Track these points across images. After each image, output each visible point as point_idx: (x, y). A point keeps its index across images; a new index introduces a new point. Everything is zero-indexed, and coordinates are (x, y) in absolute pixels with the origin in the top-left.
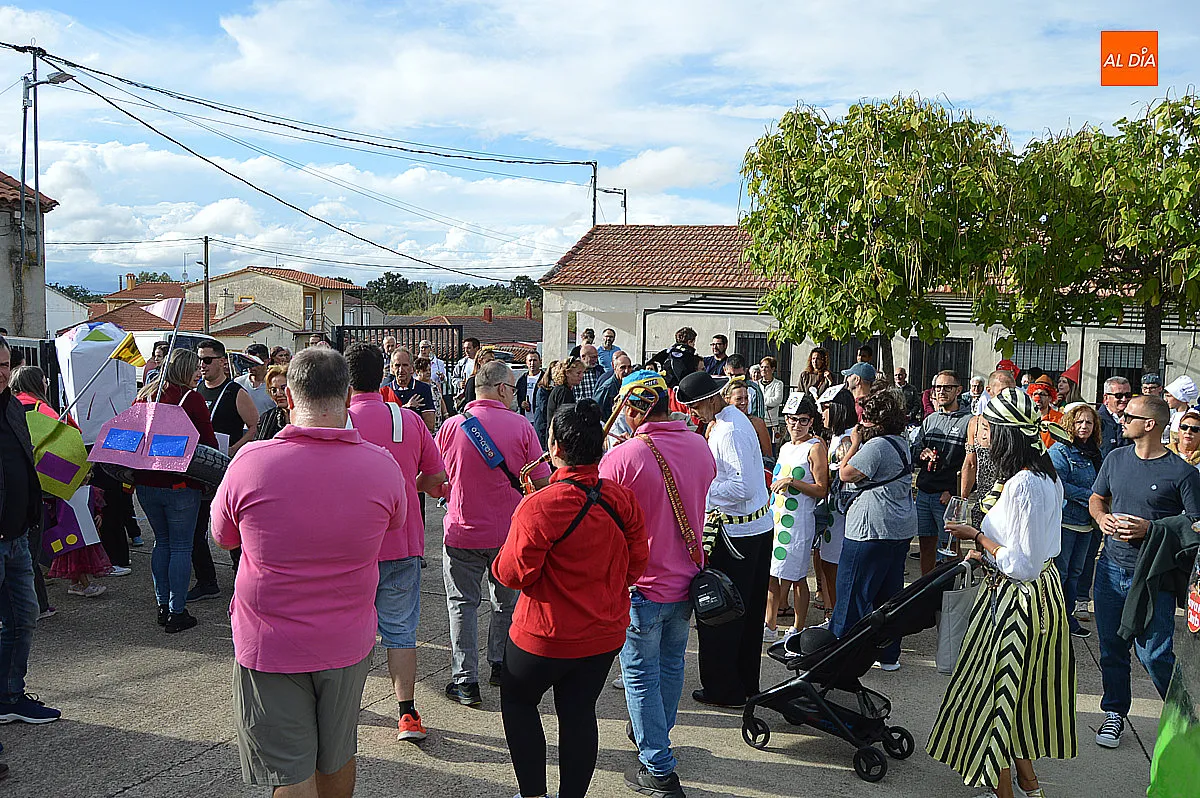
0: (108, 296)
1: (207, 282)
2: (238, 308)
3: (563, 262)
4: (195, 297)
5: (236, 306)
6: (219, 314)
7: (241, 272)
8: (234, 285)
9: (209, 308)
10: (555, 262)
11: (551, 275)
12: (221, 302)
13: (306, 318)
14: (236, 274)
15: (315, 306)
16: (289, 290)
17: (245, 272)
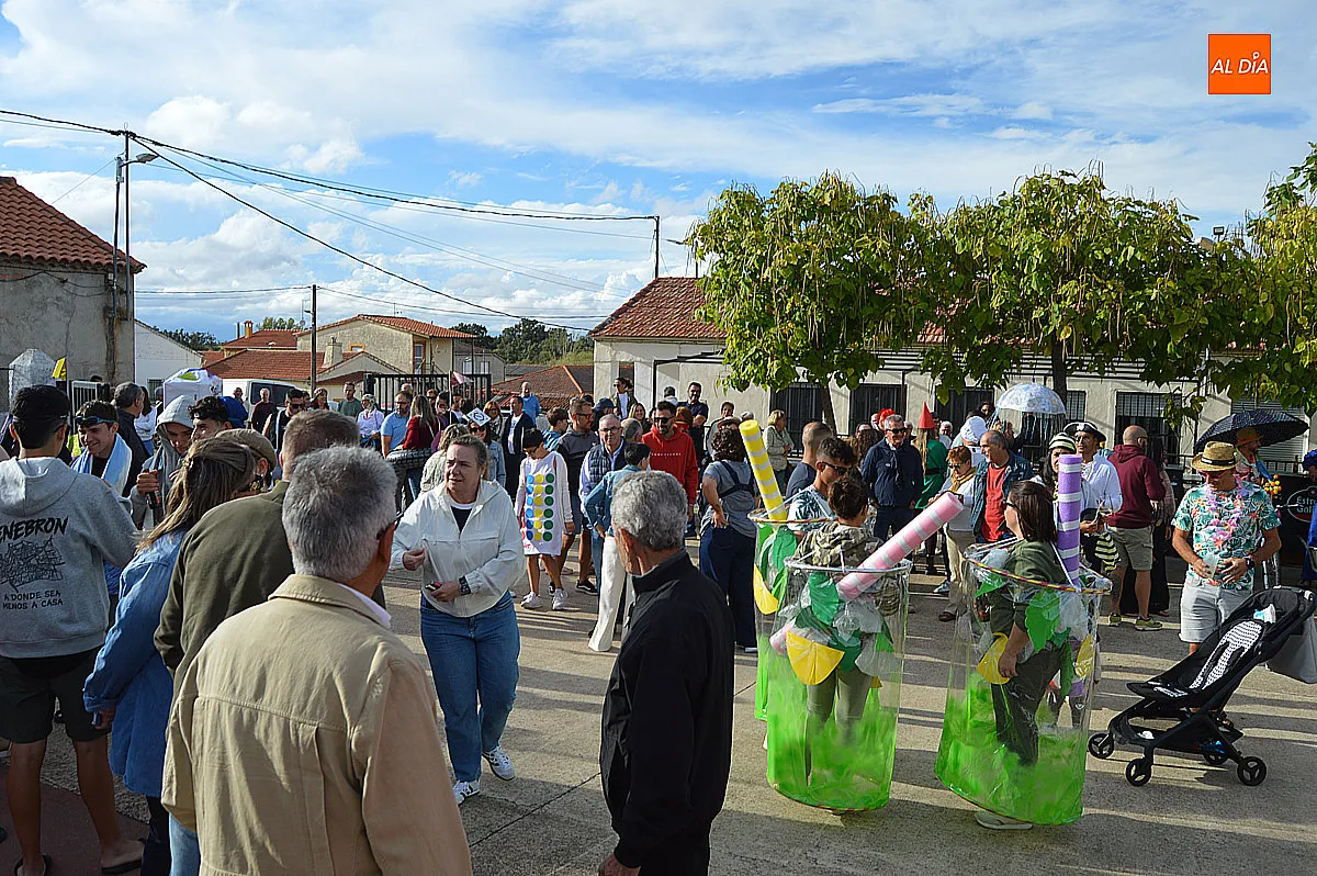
0: (226, 344)
1: (314, 331)
2: (347, 357)
3: (616, 315)
4: (303, 345)
5: (344, 355)
6: (327, 363)
7: (352, 320)
8: (337, 334)
9: (316, 357)
10: (609, 315)
11: (601, 327)
12: (329, 351)
13: (415, 366)
14: (346, 322)
15: (425, 357)
16: (399, 338)
17: (355, 320)
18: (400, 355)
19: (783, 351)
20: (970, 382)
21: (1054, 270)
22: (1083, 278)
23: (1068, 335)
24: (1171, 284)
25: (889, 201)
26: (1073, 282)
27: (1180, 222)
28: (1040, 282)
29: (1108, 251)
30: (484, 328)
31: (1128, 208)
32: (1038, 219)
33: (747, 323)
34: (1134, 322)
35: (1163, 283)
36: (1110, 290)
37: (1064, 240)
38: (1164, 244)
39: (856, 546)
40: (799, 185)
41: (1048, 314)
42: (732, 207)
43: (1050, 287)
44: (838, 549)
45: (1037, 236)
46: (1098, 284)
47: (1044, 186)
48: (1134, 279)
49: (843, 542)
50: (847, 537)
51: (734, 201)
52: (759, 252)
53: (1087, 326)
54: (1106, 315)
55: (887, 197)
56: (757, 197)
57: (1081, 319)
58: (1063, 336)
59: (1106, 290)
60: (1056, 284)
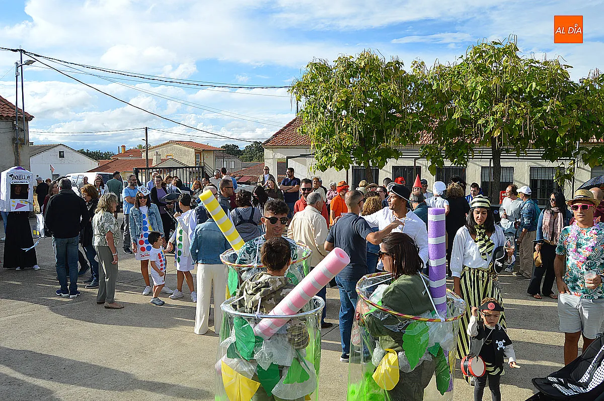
1: (147, 149)
2: (163, 161)
3: (275, 135)
5: (162, 160)
6: (154, 164)
7: (166, 144)
8: (160, 151)
9: (148, 161)
11: (268, 141)
12: (155, 158)
13: (196, 164)
14: (164, 144)
15: (201, 159)
16: (188, 151)
17: (168, 143)
18: (189, 159)
19: (339, 148)
20: (448, 163)
21: (490, 98)
22: (506, 101)
23: (499, 134)
24: (558, 103)
25: (399, 64)
26: (501, 104)
27: (562, 69)
28: (482, 105)
29: (520, 86)
30: (237, 147)
31: (533, 64)
32: (480, 70)
33: (322, 133)
34: (537, 126)
35: (553, 103)
36: (523, 108)
37: (495, 80)
38: (553, 81)
39: (274, 292)
40: (349, 57)
41: (487, 122)
42: (313, 71)
43: (489, 107)
44: (258, 296)
45: (480, 79)
46: (515, 104)
47: (484, 51)
48: (536, 102)
49: (263, 290)
50: (267, 285)
51: (314, 68)
52: (326, 94)
53: (510, 130)
54: (521, 122)
55: (398, 62)
56: (327, 65)
57: (507, 126)
58: (496, 134)
59: (520, 108)
60: (491, 105)
